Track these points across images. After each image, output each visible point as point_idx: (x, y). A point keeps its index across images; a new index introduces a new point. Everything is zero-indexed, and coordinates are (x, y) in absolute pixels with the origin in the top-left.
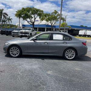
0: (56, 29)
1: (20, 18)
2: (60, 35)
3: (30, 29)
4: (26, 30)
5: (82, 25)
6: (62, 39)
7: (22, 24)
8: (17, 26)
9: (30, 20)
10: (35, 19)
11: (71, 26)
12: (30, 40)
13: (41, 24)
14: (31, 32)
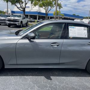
0: (48, 17)
1: (7, 2)
2: (83, 28)
3: (20, 16)
4: (16, 17)
5: (74, 14)
6: (87, 37)
7: (11, 10)
8: (5, 12)
9: (20, 5)
10: (26, 4)
11: (64, 14)
12: (22, 38)
13: (32, 11)
14: (22, 20)
